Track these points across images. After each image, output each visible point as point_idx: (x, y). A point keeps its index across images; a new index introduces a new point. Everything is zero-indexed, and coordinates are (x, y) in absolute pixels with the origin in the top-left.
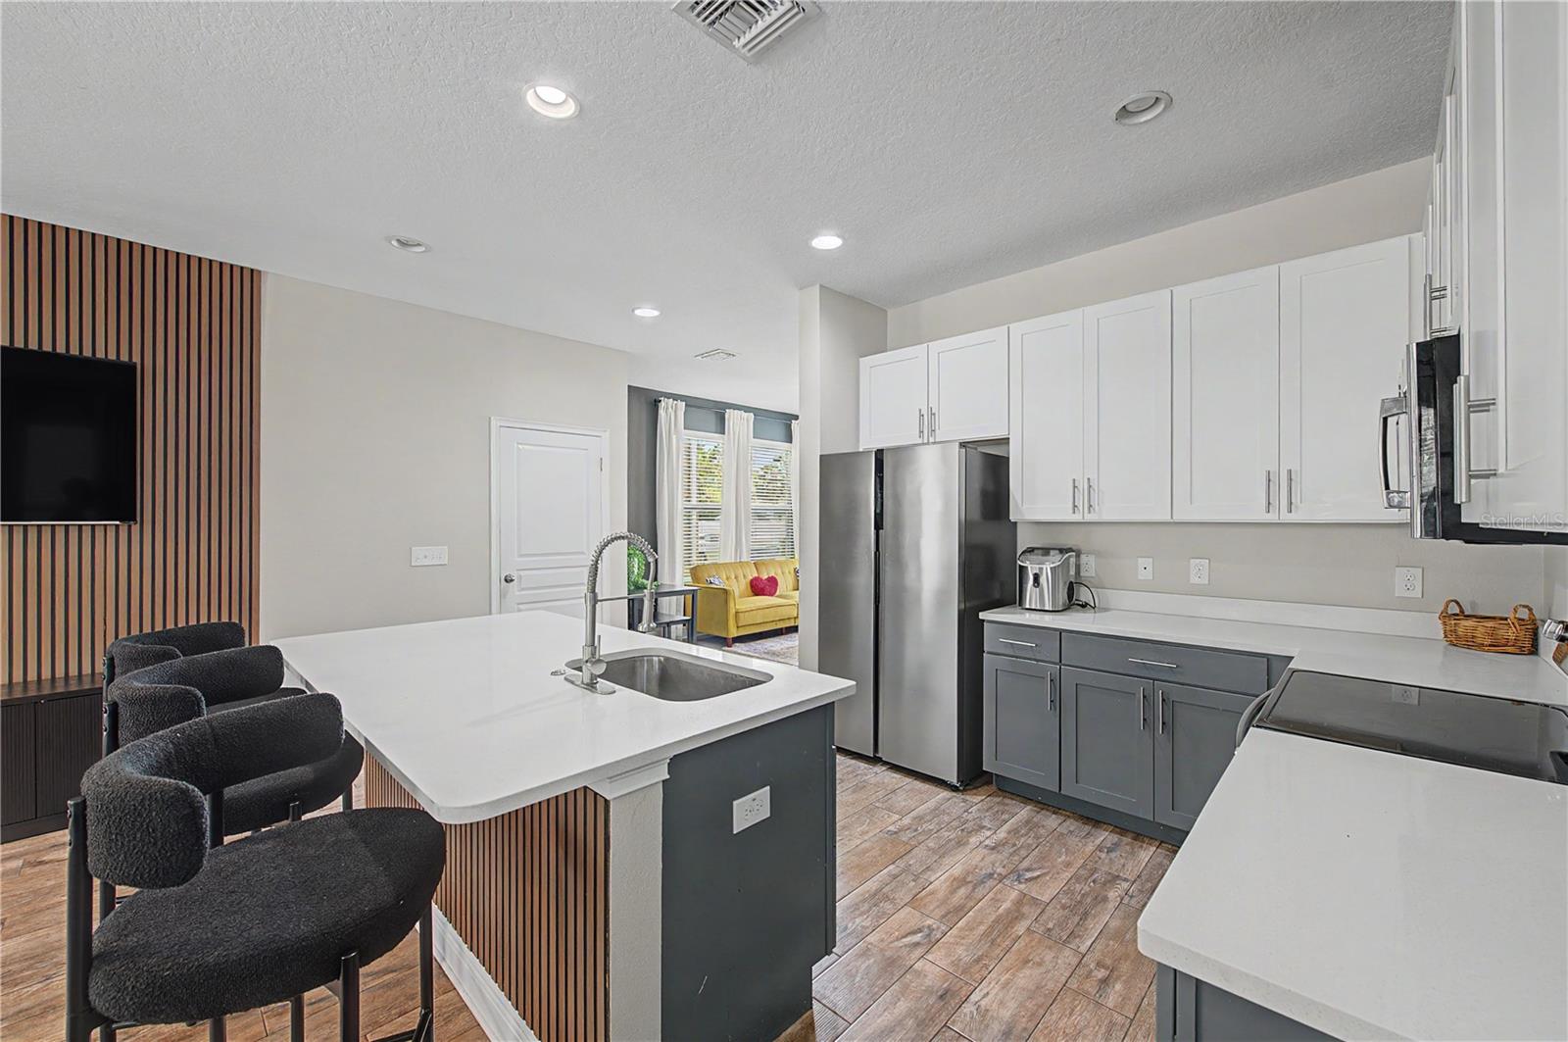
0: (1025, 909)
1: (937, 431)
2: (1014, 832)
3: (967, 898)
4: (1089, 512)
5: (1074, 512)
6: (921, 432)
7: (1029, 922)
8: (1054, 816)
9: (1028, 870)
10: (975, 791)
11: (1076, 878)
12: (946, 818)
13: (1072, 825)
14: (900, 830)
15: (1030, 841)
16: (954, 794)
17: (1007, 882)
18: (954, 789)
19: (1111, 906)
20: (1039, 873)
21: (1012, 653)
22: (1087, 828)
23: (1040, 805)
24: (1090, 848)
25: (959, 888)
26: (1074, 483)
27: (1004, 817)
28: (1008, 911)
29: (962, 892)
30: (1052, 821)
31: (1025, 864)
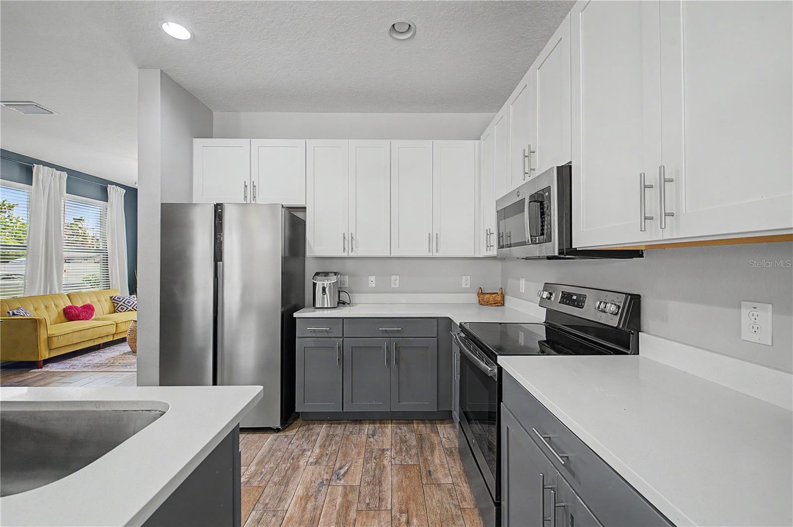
0: (350, 497)
1: (257, 197)
2: (323, 446)
3: (314, 509)
4: (352, 252)
5: (344, 252)
6: (246, 197)
7: (356, 505)
8: (339, 426)
9: (340, 469)
10: (290, 427)
11: (366, 461)
12: (279, 454)
13: (350, 428)
14: (250, 478)
15: (334, 448)
16: (278, 434)
17: (333, 483)
18: (278, 430)
19: (389, 469)
20: (347, 468)
21: (314, 336)
22: (358, 426)
23: (330, 422)
24: (364, 437)
25: (307, 503)
26: (344, 236)
27: (314, 438)
28: (342, 505)
29: (310, 506)
30: (339, 430)
31: (338, 465)
